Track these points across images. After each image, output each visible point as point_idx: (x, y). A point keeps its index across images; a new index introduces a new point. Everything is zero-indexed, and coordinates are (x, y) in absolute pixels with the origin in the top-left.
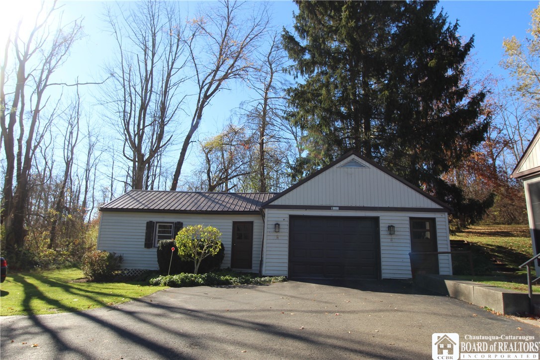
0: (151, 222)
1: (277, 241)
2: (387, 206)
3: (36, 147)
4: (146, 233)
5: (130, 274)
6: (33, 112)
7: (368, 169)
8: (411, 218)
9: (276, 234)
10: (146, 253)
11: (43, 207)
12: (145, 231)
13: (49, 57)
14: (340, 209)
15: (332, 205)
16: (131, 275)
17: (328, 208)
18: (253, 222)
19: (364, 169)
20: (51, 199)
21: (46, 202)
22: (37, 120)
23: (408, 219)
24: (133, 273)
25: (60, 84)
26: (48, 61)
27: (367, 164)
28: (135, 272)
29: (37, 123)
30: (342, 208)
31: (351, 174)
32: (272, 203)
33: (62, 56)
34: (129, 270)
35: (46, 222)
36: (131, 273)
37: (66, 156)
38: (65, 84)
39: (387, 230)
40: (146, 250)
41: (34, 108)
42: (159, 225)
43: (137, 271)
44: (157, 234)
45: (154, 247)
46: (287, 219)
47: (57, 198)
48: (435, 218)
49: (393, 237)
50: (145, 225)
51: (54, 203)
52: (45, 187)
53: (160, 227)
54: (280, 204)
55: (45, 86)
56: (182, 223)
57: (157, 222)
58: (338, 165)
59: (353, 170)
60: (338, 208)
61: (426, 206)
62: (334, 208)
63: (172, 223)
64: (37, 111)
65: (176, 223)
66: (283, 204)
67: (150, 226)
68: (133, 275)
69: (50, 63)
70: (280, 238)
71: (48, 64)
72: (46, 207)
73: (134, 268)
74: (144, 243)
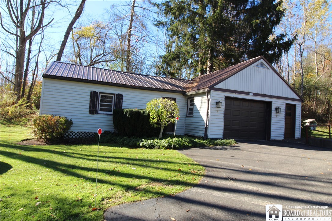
0: (94, 92)
1: (217, 114)
2: (276, 95)
4: (90, 101)
5: (76, 136)
7: (268, 70)
8: (287, 104)
9: (217, 109)
10: (90, 118)
12: (89, 100)
14: (253, 95)
15: (249, 91)
16: (78, 137)
17: (247, 93)
18: (176, 98)
19: (267, 70)
23: (285, 104)
24: (79, 135)
27: (268, 67)
28: (81, 134)
30: (255, 94)
31: (260, 72)
32: (215, 87)
34: (74, 132)
36: (78, 135)
39: (275, 110)
40: (91, 115)
42: (101, 95)
43: (83, 134)
44: (100, 103)
45: (98, 113)
46: (224, 99)
48: (296, 105)
49: (278, 114)
50: (89, 94)
53: (102, 97)
54: (220, 87)
56: (122, 95)
57: (100, 93)
58: (254, 65)
59: (261, 69)
60: (252, 94)
61: (293, 97)
62: (250, 94)
63: (114, 94)
65: (117, 95)
66: (222, 88)
67: (94, 95)
68: (79, 137)
70: (219, 112)
73: (80, 131)
74: (88, 110)
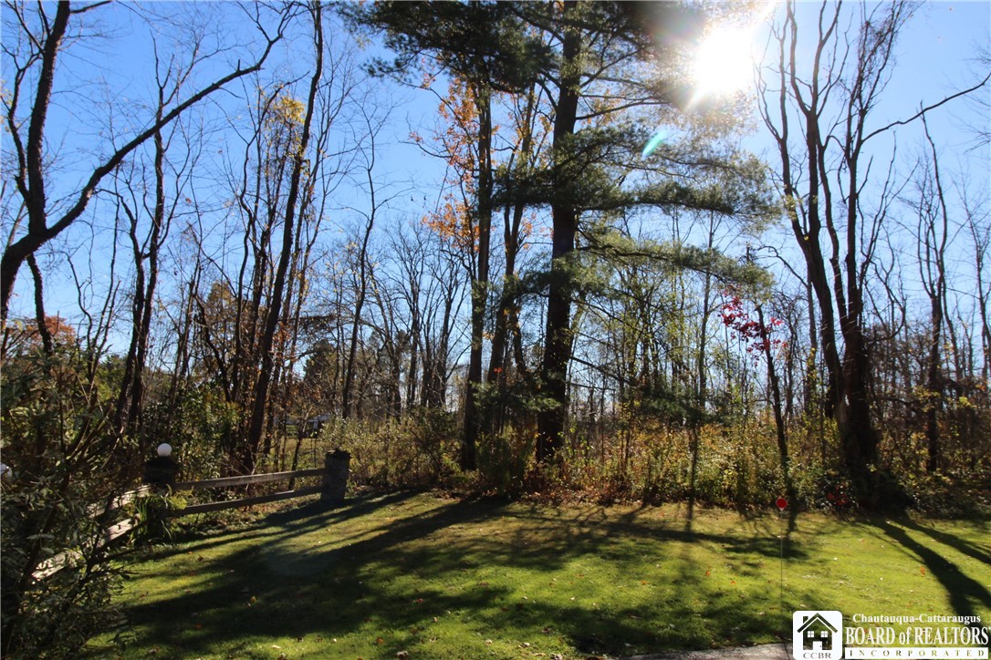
3: (865, 266)
6: (847, 201)
11: (901, 386)
13: (856, 87)
20: (914, 366)
21: (907, 374)
22: (858, 214)
25: (887, 128)
26: (857, 95)
29: (858, 220)
33: (880, 70)
35: (913, 414)
37: (927, 280)
38: (898, 122)
41: (847, 193)
47: (926, 365)
51: (922, 374)
52: (899, 347)
55: (860, 143)
64: (854, 196)
69: (860, 96)
71: (857, 101)
72: (908, 383)
